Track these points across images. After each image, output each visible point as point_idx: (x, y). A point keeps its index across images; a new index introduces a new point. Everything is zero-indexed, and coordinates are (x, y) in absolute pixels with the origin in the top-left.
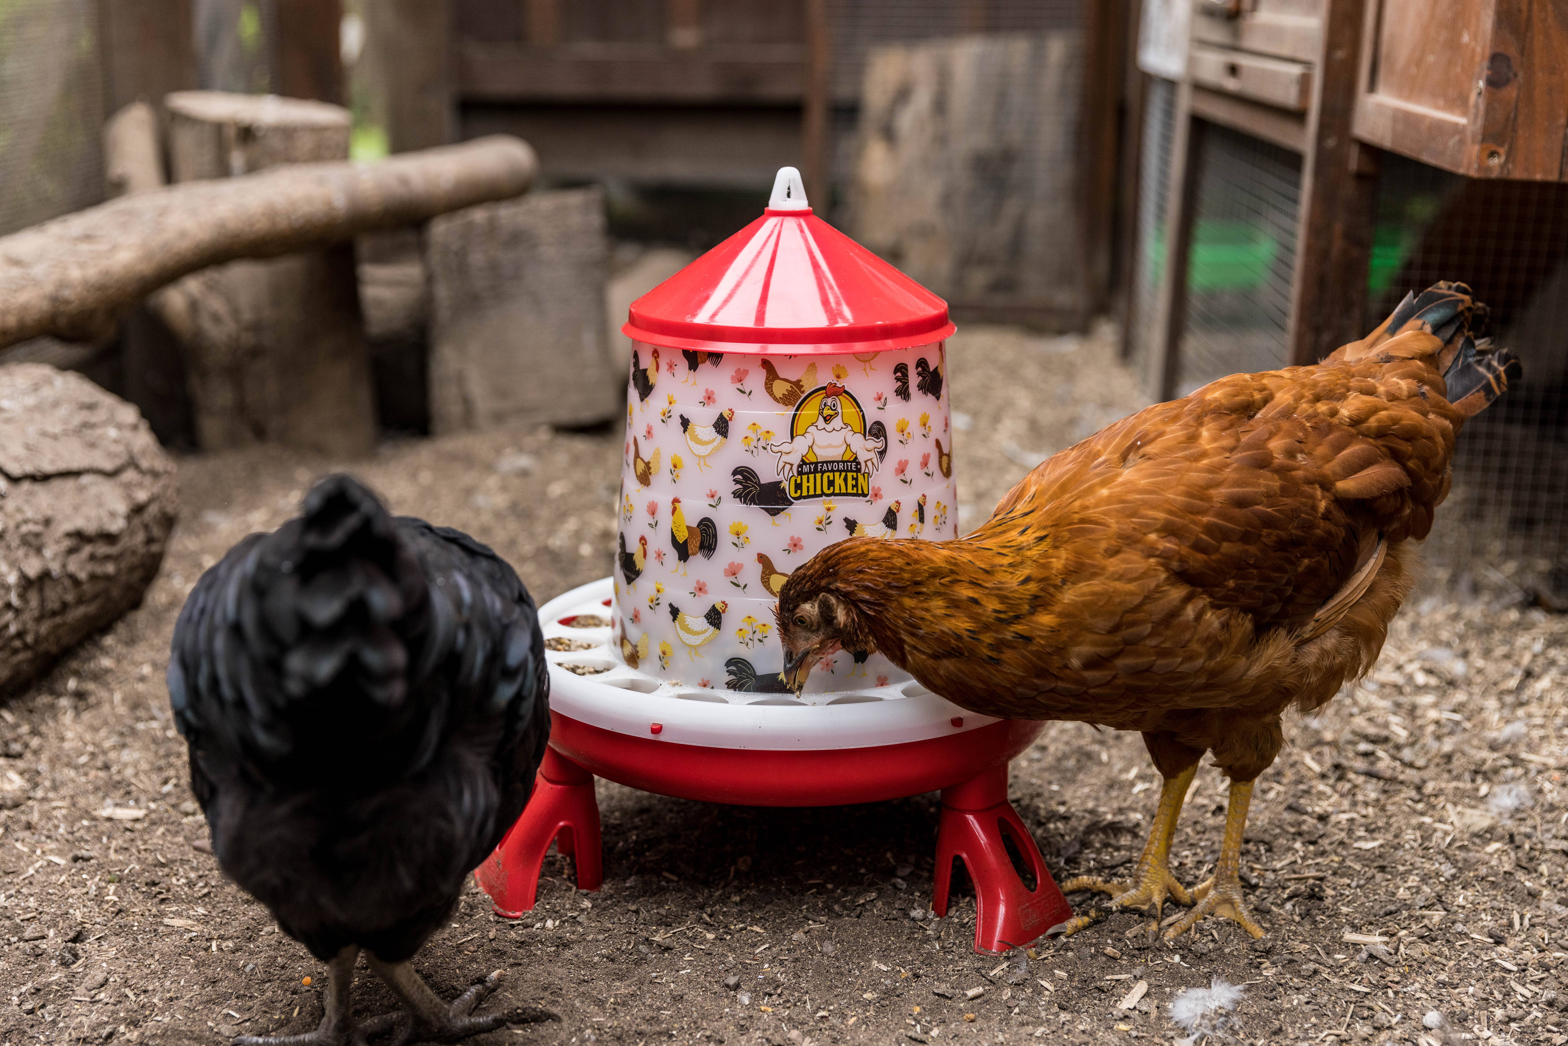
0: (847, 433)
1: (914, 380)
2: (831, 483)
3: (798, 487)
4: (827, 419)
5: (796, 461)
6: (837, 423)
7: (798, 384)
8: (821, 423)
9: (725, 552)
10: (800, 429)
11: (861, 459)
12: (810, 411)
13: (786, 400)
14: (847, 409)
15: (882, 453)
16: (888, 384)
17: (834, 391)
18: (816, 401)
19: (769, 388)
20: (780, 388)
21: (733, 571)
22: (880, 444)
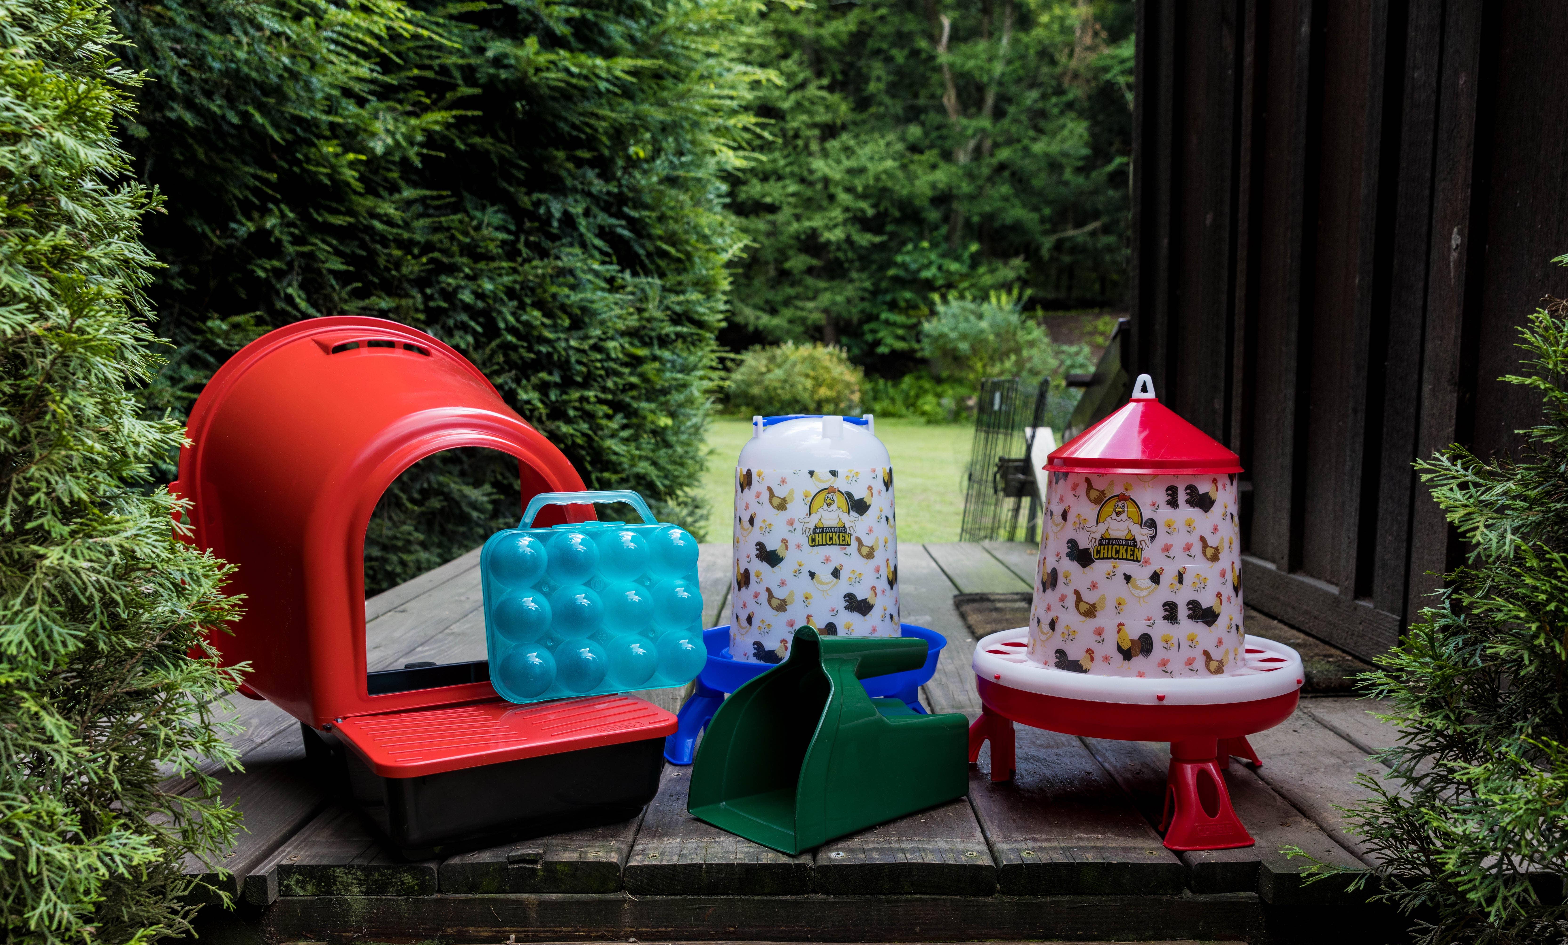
0: (1129, 523)
1: (1182, 496)
2: (1117, 552)
3: (1098, 552)
4: (1118, 514)
5: (1098, 537)
6: (1123, 516)
7: (1103, 493)
8: (1114, 516)
9: (1061, 588)
10: (1102, 519)
11: (1138, 539)
12: (1109, 508)
13: (1096, 501)
14: (1132, 509)
15: (1153, 538)
16: (1162, 497)
17: (1123, 498)
18: (1112, 503)
19: (1088, 494)
20: (1094, 494)
21: (1062, 599)
22: (1151, 532)
